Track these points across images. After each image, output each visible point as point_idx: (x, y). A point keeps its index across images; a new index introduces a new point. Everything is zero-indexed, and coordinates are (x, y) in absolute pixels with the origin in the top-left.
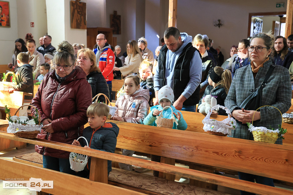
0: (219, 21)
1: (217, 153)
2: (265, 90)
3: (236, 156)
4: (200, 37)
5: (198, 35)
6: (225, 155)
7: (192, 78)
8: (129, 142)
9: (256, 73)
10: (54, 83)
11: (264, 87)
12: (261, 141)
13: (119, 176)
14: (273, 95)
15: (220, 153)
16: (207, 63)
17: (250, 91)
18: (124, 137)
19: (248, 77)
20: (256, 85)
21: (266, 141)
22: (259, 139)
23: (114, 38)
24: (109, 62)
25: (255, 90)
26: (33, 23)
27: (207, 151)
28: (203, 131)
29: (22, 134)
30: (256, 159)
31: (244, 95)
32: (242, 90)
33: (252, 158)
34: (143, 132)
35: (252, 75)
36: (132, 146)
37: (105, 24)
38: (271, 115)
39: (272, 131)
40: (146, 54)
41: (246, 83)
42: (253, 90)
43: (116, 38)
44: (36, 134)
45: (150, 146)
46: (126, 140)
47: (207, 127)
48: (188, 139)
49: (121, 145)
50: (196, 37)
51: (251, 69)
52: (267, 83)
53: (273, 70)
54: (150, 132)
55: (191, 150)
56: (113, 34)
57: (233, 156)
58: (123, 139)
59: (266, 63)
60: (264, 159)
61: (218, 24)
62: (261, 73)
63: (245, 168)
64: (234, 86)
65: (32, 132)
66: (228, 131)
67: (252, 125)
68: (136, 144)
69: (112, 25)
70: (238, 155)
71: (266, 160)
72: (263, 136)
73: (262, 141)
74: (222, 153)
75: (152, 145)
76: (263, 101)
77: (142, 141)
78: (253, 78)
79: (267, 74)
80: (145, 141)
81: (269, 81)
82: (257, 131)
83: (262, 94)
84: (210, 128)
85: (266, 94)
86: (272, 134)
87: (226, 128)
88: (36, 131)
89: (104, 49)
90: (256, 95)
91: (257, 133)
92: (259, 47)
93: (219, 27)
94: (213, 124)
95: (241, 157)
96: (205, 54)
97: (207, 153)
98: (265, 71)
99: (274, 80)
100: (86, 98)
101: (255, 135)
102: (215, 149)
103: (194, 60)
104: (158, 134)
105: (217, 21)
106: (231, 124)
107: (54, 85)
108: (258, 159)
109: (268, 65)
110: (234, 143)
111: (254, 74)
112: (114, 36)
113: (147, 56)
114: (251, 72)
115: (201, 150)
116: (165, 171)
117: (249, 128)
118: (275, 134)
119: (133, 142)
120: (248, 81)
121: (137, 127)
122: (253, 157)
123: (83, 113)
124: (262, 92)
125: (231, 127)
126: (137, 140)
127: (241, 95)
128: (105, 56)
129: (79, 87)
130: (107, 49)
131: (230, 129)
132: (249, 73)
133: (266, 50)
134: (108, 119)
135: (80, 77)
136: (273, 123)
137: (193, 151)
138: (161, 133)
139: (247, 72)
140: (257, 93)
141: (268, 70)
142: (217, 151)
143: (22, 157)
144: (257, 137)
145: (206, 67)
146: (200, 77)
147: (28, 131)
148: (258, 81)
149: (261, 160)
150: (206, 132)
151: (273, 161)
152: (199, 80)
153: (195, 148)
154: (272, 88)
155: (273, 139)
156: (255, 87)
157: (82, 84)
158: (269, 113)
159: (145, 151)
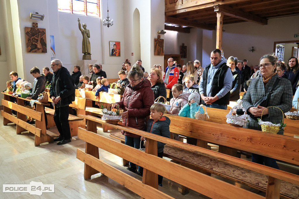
0: (253, 47)
1: (235, 139)
2: (273, 95)
3: (248, 141)
4: (232, 59)
5: (231, 57)
6: (240, 140)
7: (225, 85)
8: (177, 128)
9: (266, 83)
10: (131, 90)
11: (272, 93)
12: (266, 131)
13: (169, 150)
14: (278, 99)
15: (237, 139)
16: (235, 76)
17: (261, 96)
18: (174, 125)
19: (260, 86)
20: (266, 92)
21: (270, 132)
22: (265, 130)
23: (182, 60)
24: (175, 76)
25: (265, 95)
26: (133, 53)
27: (228, 137)
28: (226, 123)
29: (109, 121)
30: (262, 144)
31: (257, 98)
32: (255, 95)
33: (259, 144)
34: (186, 122)
35: (263, 84)
36: (179, 131)
37: (177, 52)
38: (276, 112)
39: (275, 125)
40: (200, 70)
41: (259, 90)
42: (263, 95)
43: (183, 60)
44: (117, 122)
45: (191, 132)
46: (175, 127)
47: (228, 121)
48: (216, 128)
49: (172, 130)
50: (230, 58)
51: (262, 80)
52: (274, 91)
53: (279, 81)
54: (190, 123)
55: (217, 136)
56: (181, 58)
57: (246, 141)
58: (174, 127)
59: (273, 76)
60: (268, 145)
61: (252, 50)
62: (270, 83)
63: (255, 150)
64: (249, 92)
65: (115, 120)
66: (243, 124)
67: (261, 120)
68: (182, 130)
69: (181, 53)
70: (250, 141)
71: (270, 145)
72: (268, 128)
73: (268, 132)
74: (239, 139)
75: (192, 131)
76: (271, 103)
77: (186, 128)
78: (264, 87)
79: (274, 84)
80: (187, 128)
81: (276, 89)
82: (264, 124)
83: (270, 98)
84: (231, 121)
85: (273, 98)
86: (275, 127)
87: (242, 122)
88: (117, 119)
89: (173, 68)
90: (265, 99)
91: (264, 126)
92: (266, 64)
93: (253, 51)
94: (233, 119)
95: (252, 142)
96: (234, 70)
97: (228, 139)
98: (273, 82)
99: (280, 88)
100: (149, 99)
101: (262, 127)
102: (234, 136)
103: (227, 73)
104: (196, 124)
105: (251, 48)
106: (246, 119)
107: (130, 91)
108: (264, 144)
109: (275, 77)
110: (247, 132)
111: (265, 83)
112: (182, 59)
113: (200, 71)
114: (262, 82)
115: (224, 136)
116: (191, 150)
117: (258, 122)
118: (277, 127)
119: (180, 129)
120: (260, 89)
121: (183, 119)
122: (261, 143)
123: (148, 109)
124: (270, 96)
125: (246, 121)
126: (182, 127)
127: (255, 98)
128: (173, 72)
129: (145, 92)
130: (174, 67)
131: (245, 122)
132: (261, 83)
133: (271, 65)
134: (165, 113)
135: (145, 86)
136: (278, 119)
137: (218, 136)
138: (198, 123)
139: (259, 83)
140: (266, 97)
141: (275, 81)
142: (235, 137)
143: (114, 134)
144: (264, 129)
145: (234, 78)
146: (231, 85)
147: (112, 119)
148: (268, 89)
149: (266, 145)
150: (228, 124)
151: (275, 146)
152: (230, 87)
153: (220, 135)
154: (278, 94)
155: (276, 131)
156: (265, 93)
157: (146, 90)
158: (275, 111)
159: (188, 135)
